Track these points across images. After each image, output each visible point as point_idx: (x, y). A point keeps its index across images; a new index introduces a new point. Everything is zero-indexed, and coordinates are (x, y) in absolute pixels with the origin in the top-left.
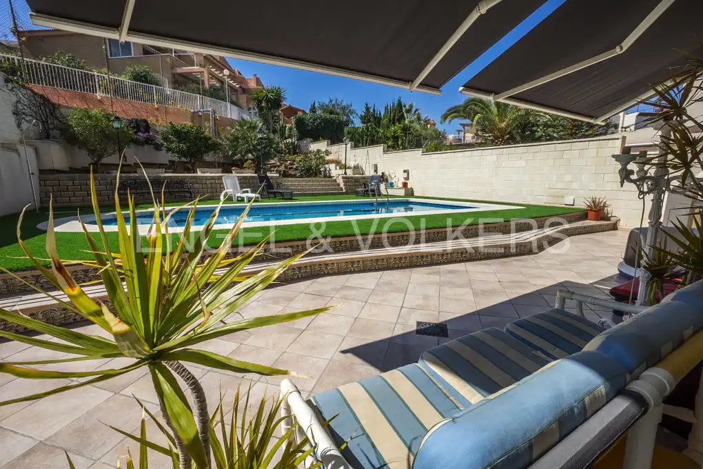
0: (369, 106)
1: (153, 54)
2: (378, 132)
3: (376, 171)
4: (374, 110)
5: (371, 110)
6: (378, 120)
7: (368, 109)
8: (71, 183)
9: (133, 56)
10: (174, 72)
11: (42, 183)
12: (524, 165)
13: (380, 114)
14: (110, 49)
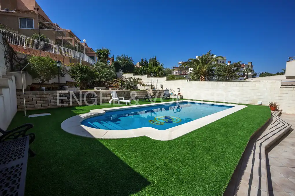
0: (143, 59)
1: (44, 29)
2: (148, 70)
3: (162, 87)
4: (145, 61)
5: (144, 61)
6: (147, 65)
7: (142, 60)
8: (34, 96)
9: (34, 28)
10: (56, 38)
11: (19, 97)
12: (238, 89)
13: (148, 62)
14: (20, 24)
